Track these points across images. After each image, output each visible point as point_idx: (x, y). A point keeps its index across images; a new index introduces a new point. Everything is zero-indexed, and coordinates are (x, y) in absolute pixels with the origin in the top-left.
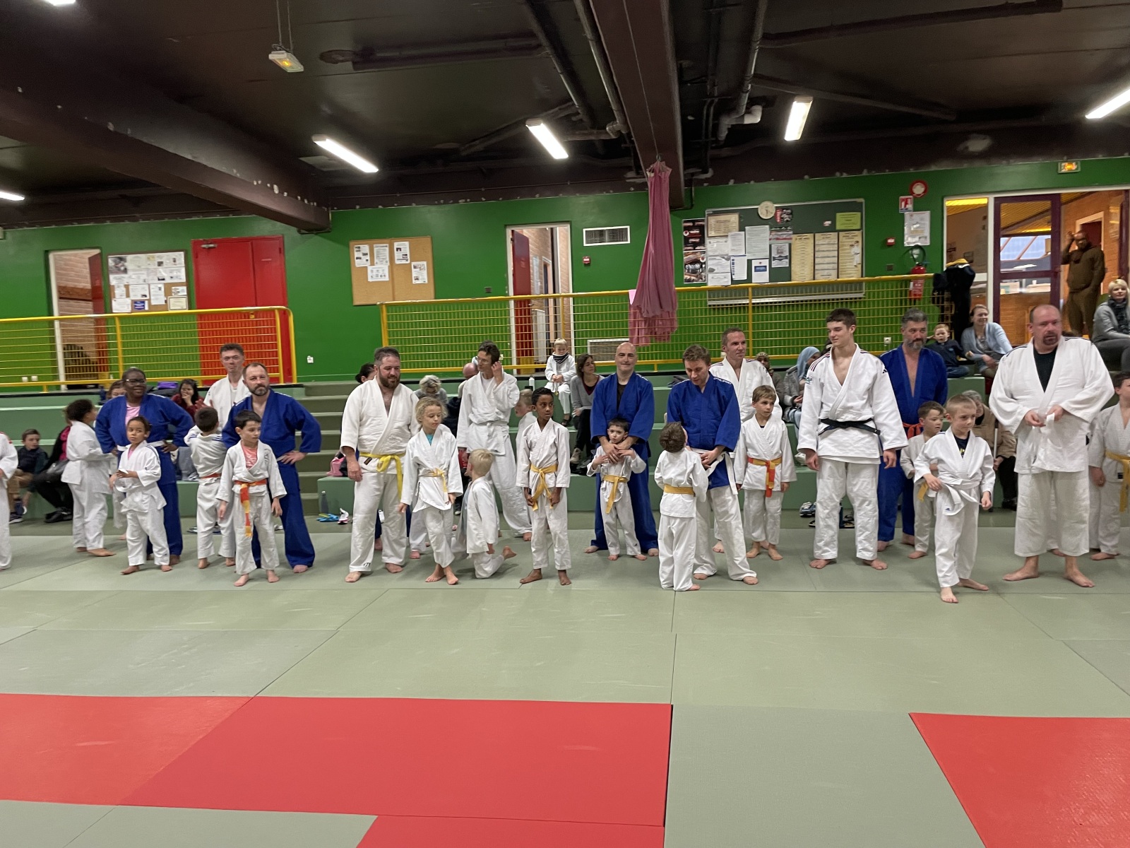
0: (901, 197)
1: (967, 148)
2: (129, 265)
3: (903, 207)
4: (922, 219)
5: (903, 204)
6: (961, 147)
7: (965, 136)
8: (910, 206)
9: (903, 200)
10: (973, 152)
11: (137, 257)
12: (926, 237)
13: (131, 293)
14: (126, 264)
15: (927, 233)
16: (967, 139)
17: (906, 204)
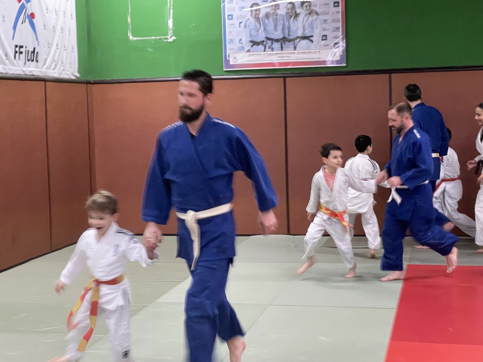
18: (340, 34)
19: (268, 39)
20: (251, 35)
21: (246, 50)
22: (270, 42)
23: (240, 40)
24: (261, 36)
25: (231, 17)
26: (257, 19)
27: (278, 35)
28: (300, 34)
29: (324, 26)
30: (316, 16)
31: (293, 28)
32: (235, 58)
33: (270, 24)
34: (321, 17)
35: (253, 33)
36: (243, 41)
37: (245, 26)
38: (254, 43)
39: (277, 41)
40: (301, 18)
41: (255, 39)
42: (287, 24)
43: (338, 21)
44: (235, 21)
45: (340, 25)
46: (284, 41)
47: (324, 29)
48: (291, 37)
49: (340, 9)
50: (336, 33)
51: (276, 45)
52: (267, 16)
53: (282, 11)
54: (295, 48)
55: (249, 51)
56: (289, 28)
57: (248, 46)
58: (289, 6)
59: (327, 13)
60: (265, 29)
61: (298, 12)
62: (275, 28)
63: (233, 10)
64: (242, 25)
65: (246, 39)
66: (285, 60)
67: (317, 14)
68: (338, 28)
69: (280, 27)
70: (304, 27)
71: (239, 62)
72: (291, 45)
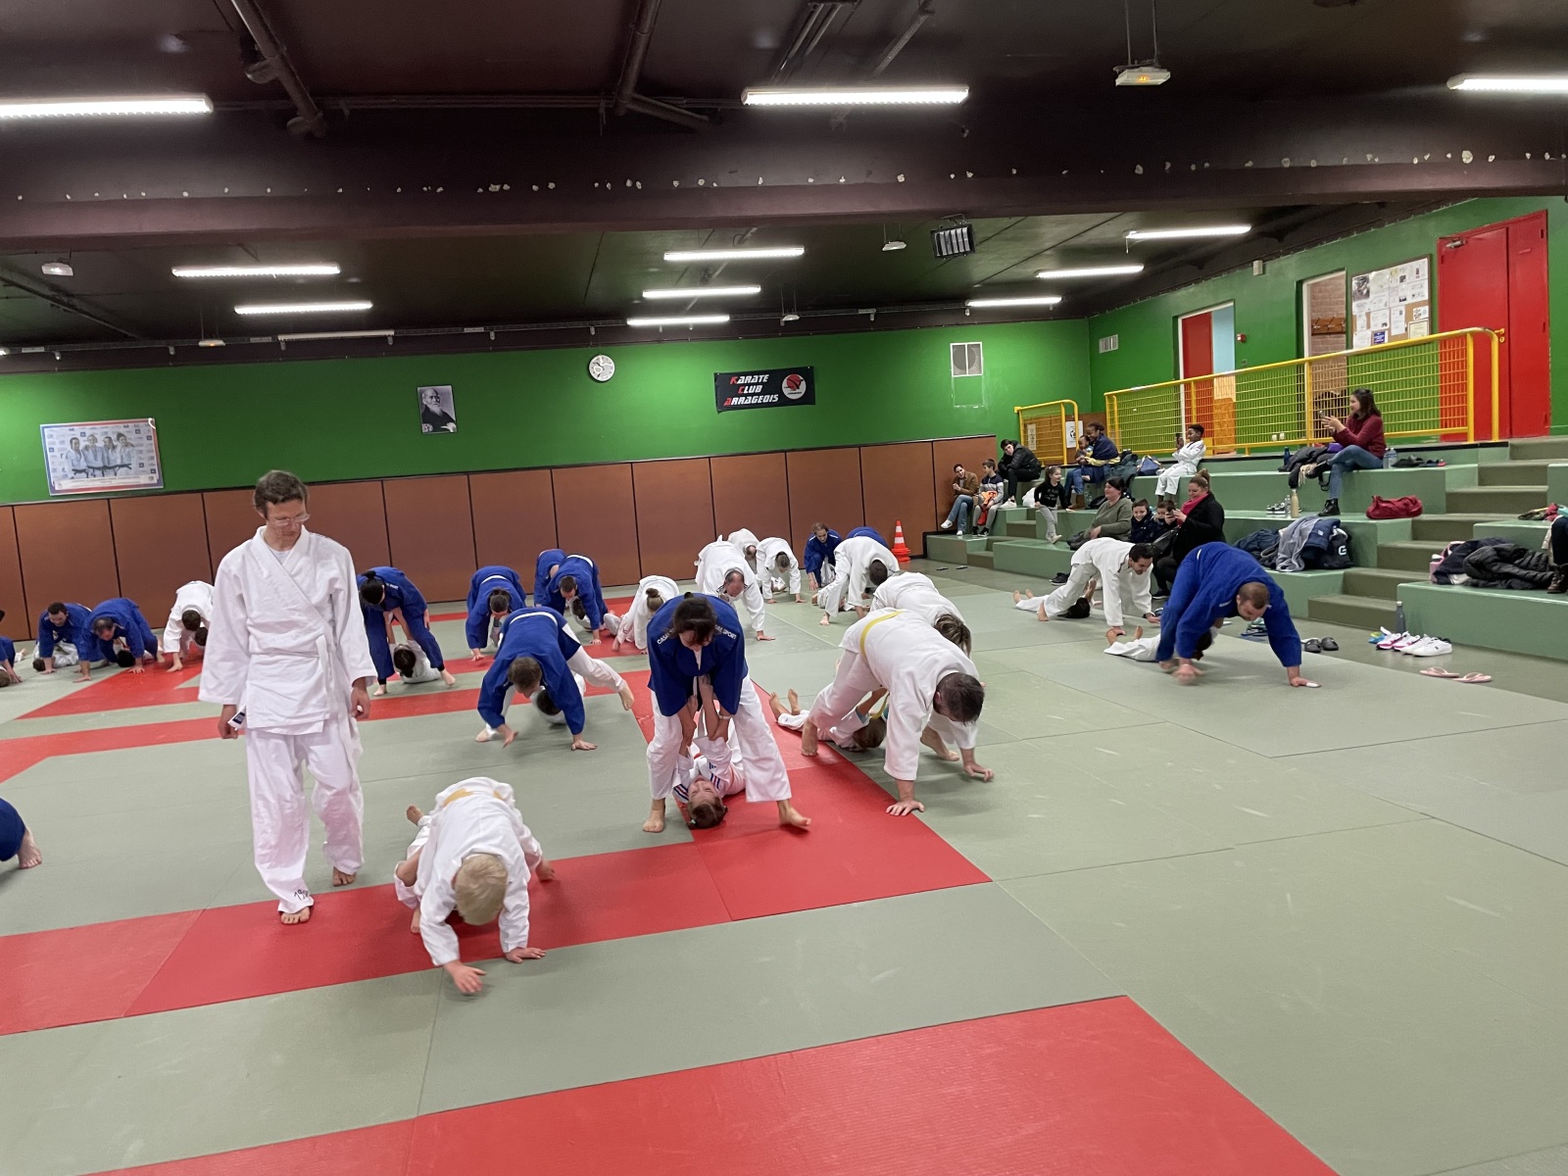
2: (1372, 286)
11: (1381, 274)
13: (1372, 323)
14: (1368, 285)
18: (155, 461)
19: (89, 467)
20: (73, 465)
21: (70, 476)
22: (91, 470)
23: (63, 469)
24: (83, 465)
25: (52, 450)
26: (77, 450)
27: (99, 464)
28: (119, 462)
29: (141, 455)
30: (132, 448)
31: (112, 457)
32: (60, 484)
33: (91, 455)
34: (137, 448)
35: (75, 463)
36: (66, 469)
37: (67, 457)
38: (76, 471)
39: (98, 469)
40: (118, 449)
41: (78, 468)
42: (105, 455)
43: (152, 451)
44: (56, 453)
45: (154, 454)
46: (104, 469)
47: (140, 458)
48: (111, 465)
49: (152, 442)
50: (152, 462)
51: (98, 472)
52: (86, 448)
53: (100, 444)
54: (116, 474)
55: (72, 478)
56: (108, 458)
57: (72, 474)
58: (107, 440)
59: (142, 445)
60: (86, 459)
61: (115, 443)
62: (96, 459)
63: (54, 443)
64: (64, 456)
65: (68, 468)
66: (107, 484)
67: (133, 446)
68: (152, 458)
69: (99, 458)
70: (122, 457)
71: (64, 487)
72: (111, 472)
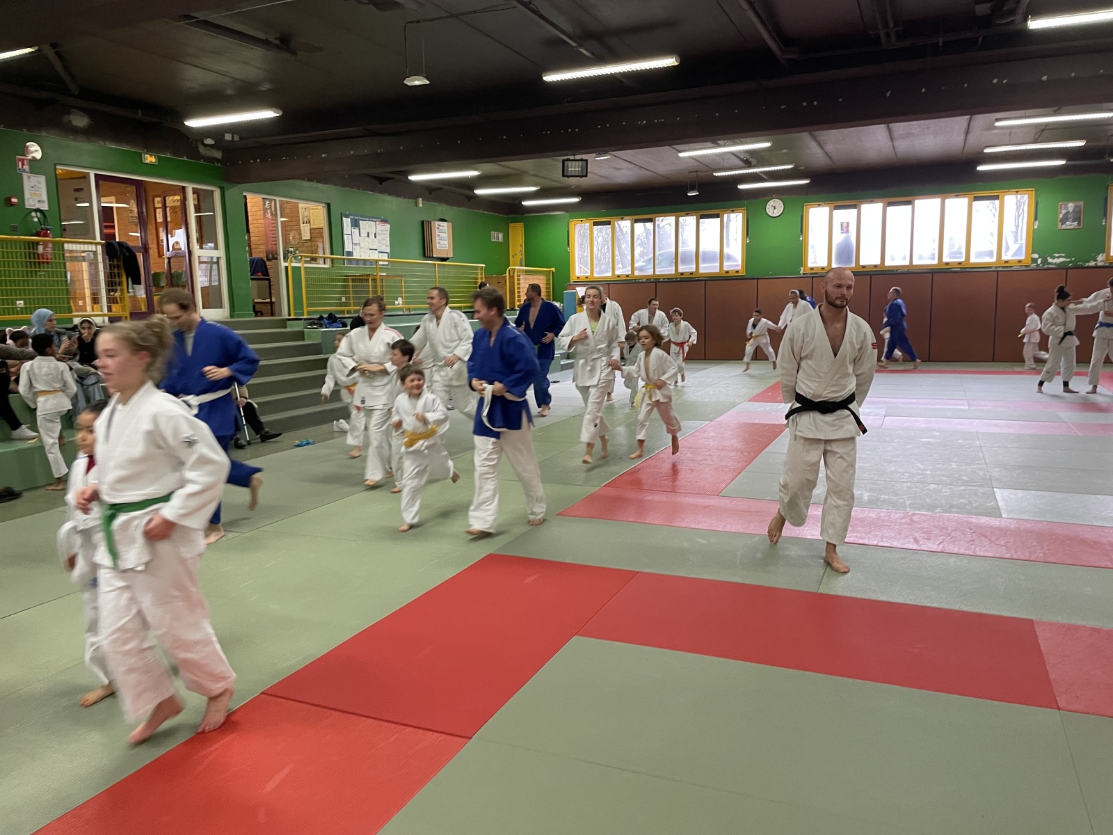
0: (18, 157)
1: (70, 121)
3: (20, 167)
4: (39, 183)
5: (20, 164)
6: (65, 119)
7: (68, 110)
8: (26, 167)
9: (20, 160)
10: (76, 127)
12: (44, 202)
15: (45, 198)
16: (69, 113)
17: (23, 164)
